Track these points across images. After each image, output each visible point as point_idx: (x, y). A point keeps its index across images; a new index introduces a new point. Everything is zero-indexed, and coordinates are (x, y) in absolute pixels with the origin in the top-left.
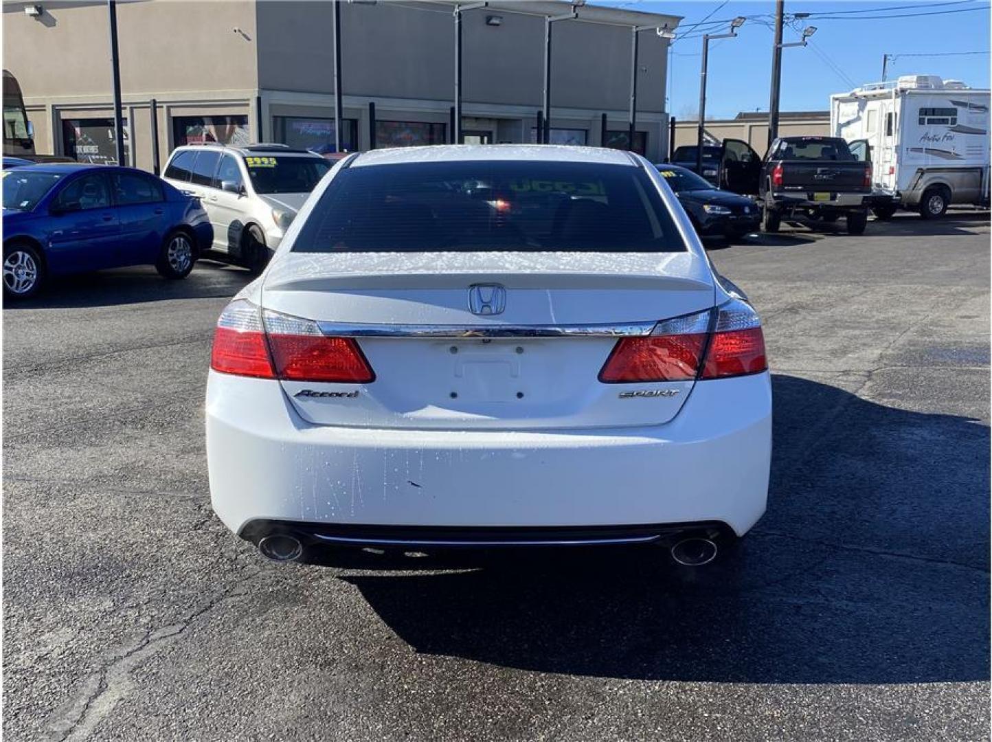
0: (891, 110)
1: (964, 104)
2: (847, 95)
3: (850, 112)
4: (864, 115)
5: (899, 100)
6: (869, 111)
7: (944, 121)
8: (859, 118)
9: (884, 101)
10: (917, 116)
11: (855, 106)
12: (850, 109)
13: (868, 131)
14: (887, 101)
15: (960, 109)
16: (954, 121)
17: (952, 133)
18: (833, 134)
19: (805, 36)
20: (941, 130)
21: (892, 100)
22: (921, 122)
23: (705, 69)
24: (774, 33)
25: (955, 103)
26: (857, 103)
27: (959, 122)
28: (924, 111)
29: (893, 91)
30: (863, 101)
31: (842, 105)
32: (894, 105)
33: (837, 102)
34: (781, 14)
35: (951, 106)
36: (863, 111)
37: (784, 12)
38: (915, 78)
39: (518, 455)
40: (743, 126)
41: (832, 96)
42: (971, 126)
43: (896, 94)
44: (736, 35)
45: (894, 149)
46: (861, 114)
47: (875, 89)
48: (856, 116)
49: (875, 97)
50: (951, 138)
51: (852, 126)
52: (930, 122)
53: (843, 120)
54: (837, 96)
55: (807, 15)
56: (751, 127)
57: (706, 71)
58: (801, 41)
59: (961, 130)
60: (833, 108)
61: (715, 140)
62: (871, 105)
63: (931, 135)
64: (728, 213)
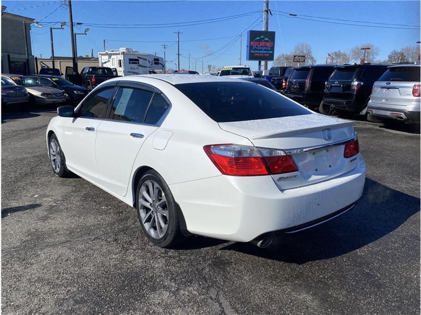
0: (120, 59)
1: (140, 58)
2: (104, 53)
3: (106, 59)
4: (111, 60)
5: (122, 56)
6: (112, 59)
7: (136, 63)
8: (109, 61)
9: (117, 56)
10: (128, 61)
11: (107, 57)
12: (105, 58)
13: (113, 65)
14: (118, 56)
15: (140, 59)
16: (139, 63)
17: (139, 67)
18: (100, 66)
19: (85, 31)
20: (135, 66)
21: (121, 56)
22: (130, 63)
23: (52, 40)
24: (70, 29)
25: (138, 57)
26: (108, 56)
27: (140, 64)
28: (130, 60)
29: (120, 52)
30: (110, 56)
31: (102, 56)
32: (121, 57)
33: (100, 55)
34: (72, 22)
35: (137, 58)
36: (110, 58)
37: (73, 22)
38: (125, 49)
39: (336, 188)
40: (57, 61)
41: (99, 53)
42: (144, 65)
43: (122, 53)
44: (63, 29)
45: (123, 72)
46: (110, 59)
47: (113, 51)
48: (108, 60)
49: (114, 54)
50: (138, 68)
51: (107, 63)
52: (132, 63)
53: (103, 61)
54: (101, 53)
55: (81, 24)
56: (60, 62)
57: (52, 41)
58: (84, 33)
59: (140, 66)
60: (99, 57)
61: (47, 66)
62: (113, 57)
63: (133, 68)
64: (83, 93)
